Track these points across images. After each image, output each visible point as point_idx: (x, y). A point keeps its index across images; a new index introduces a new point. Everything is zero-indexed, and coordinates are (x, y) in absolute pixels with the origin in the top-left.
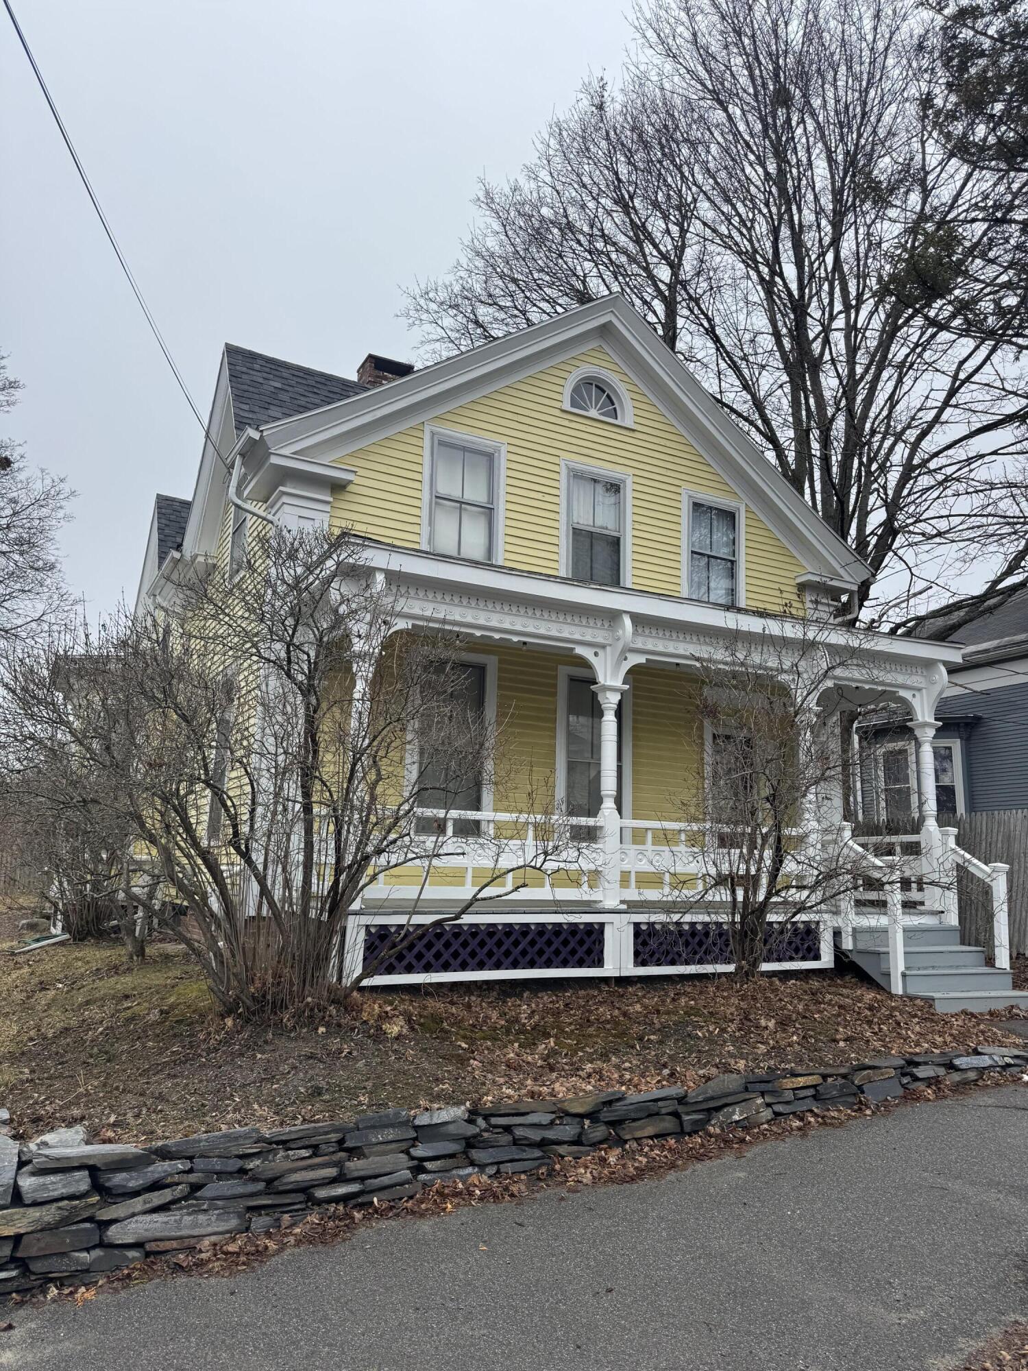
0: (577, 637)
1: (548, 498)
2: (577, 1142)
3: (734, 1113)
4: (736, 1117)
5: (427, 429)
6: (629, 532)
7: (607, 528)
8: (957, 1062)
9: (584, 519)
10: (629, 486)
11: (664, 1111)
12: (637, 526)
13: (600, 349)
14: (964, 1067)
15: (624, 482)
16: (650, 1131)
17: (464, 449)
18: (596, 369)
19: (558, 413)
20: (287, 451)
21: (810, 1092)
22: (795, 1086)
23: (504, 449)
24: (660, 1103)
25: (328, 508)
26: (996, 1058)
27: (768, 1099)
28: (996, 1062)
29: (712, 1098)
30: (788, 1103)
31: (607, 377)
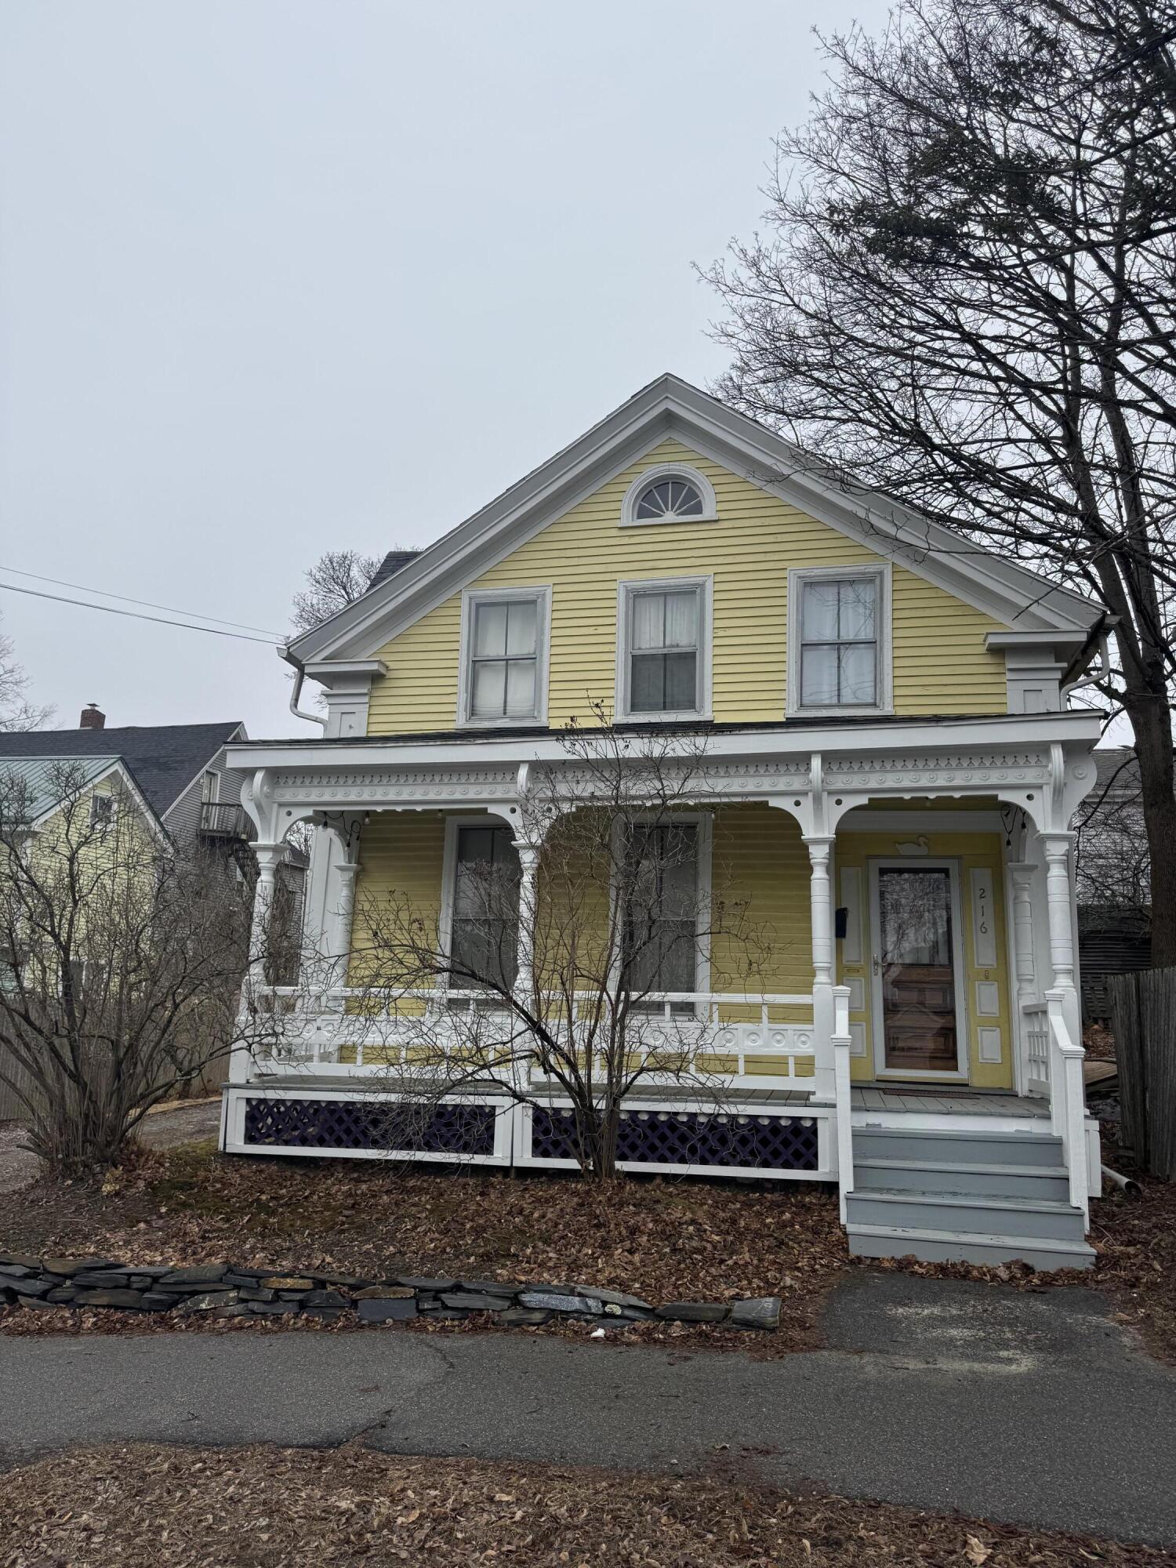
0: (485, 796)
1: (601, 630)
2: (43, 1296)
3: (202, 1301)
4: (203, 1306)
5: (465, 597)
6: (709, 642)
7: (678, 646)
8: (525, 1298)
9: (651, 640)
10: (709, 587)
11: (135, 1286)
12: (721, 633)
13: (671, 442)
14: (533, 1305)
15: (702, 586)
16: (104, 1300)
17: (508, 604)
18: (666, 466)
19: (615, 532)
20: (317, 659)
21: (299, 1296)
22: (281, 1286)
23: (549, 591)
24: (133, 1278)
25: (366, 699)
26: (591, 1302)
27: (243, 1295)
28: (589, 1308)
29: (184, 1283)
30: (265, 1302)
31: (680, 470)
